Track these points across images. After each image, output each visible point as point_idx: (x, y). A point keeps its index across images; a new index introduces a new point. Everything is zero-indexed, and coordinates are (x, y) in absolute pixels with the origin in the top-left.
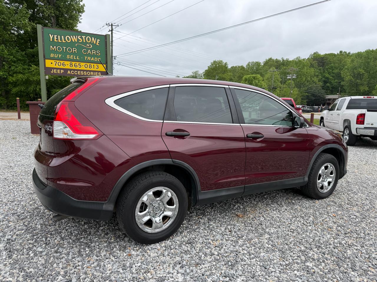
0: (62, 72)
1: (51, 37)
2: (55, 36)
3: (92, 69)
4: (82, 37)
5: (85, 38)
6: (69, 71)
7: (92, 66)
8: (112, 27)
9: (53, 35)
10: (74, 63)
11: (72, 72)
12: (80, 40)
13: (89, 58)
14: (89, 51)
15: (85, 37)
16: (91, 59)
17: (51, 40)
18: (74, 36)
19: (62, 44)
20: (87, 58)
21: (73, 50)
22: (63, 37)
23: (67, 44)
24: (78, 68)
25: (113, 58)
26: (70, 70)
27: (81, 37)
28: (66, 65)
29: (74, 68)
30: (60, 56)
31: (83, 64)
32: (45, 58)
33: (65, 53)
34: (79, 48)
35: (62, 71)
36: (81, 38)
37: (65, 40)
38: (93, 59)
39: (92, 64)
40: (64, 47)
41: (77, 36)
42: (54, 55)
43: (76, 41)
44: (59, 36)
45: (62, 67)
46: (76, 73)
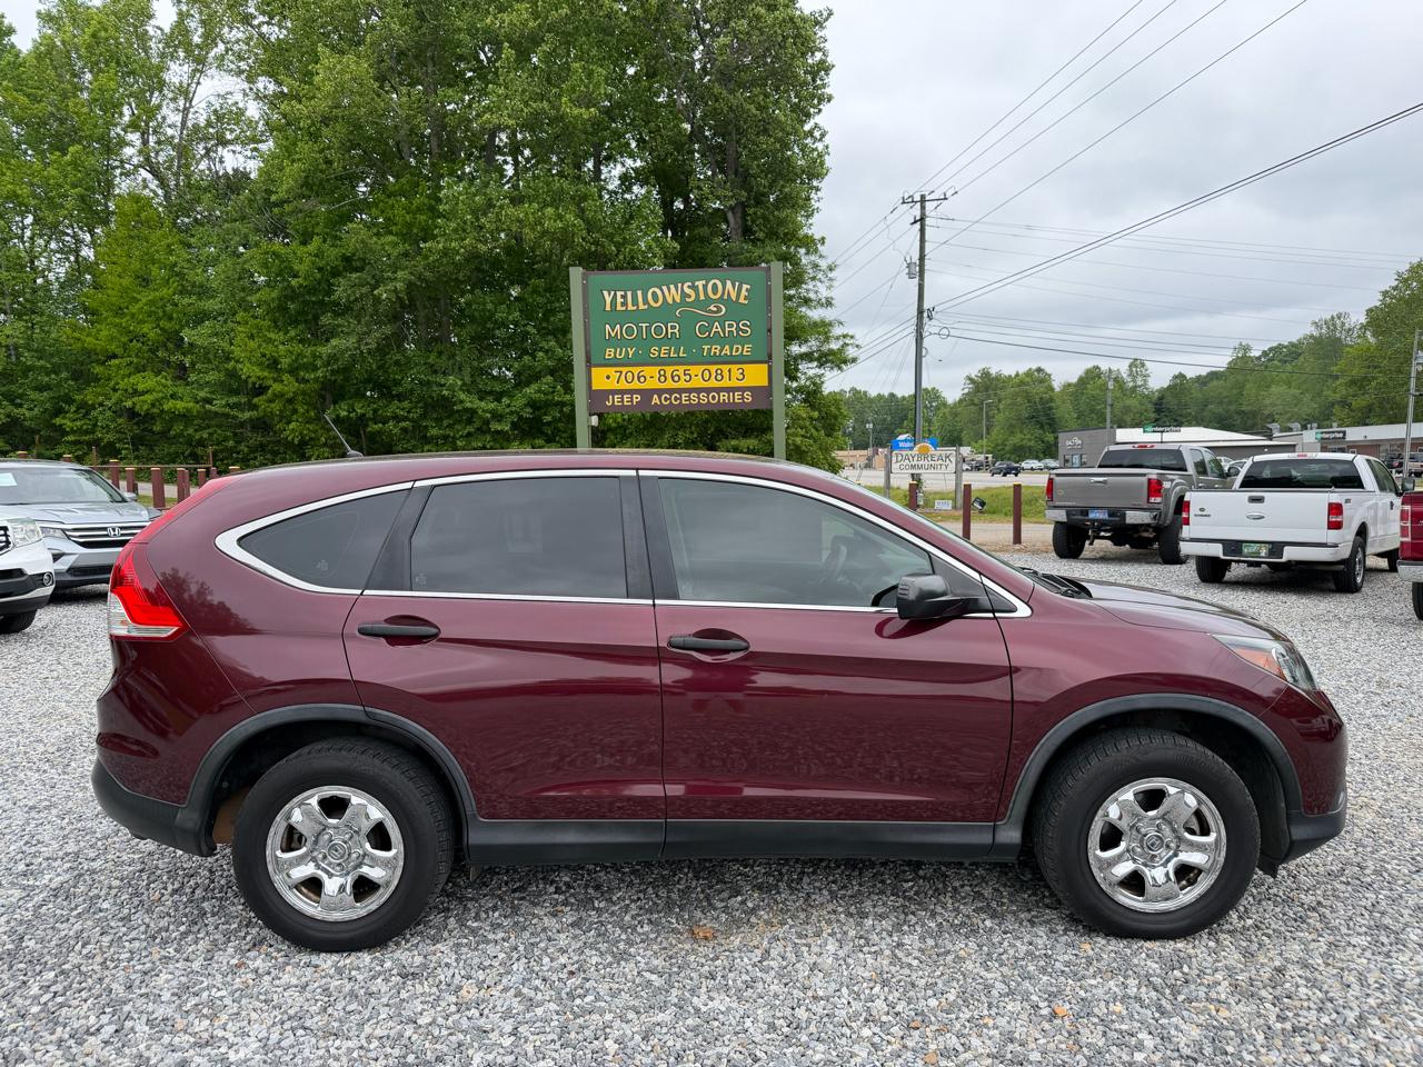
0: (635, 400)
1: (608, 300)
2: (619, 294)
3: (725, 383)
4: (697, 283)
5: (705, 287)
6: (656, 396)
7: (726, 373)
8: (923, 208)
9: (613, 293)
10: (669, 370)
11: (666, 399)
12: (690, 297)
13: (716, 349)
14: (717, 327)
15: (704, 282)
16: (721, 351)
17: (608, 308)
18: (672, 286)
19: (637, 316)
20: (710, 350)
21: (670, 331)
22: (639, 293)
23: (651, 314)
24: (682, 384)
25: (925, 315)
26: (659, 392)
27: (693, 284)
28: (648, 378)
29: (670, 384)
30: (631, 353)
31: (696, 370)
32: (589, 364)
33: (644, 342)
34: (687, 321)
35: (637, 398)
36: (694, 287)
37: (646, 301)
38: (727, 350)
39: (725, 368)
40: (644, 325)
41: (680, 285)
42: (615, 353)
43: (678, 300)
44: (629, 294)
45: (636, 385)
46: (676, 399)
